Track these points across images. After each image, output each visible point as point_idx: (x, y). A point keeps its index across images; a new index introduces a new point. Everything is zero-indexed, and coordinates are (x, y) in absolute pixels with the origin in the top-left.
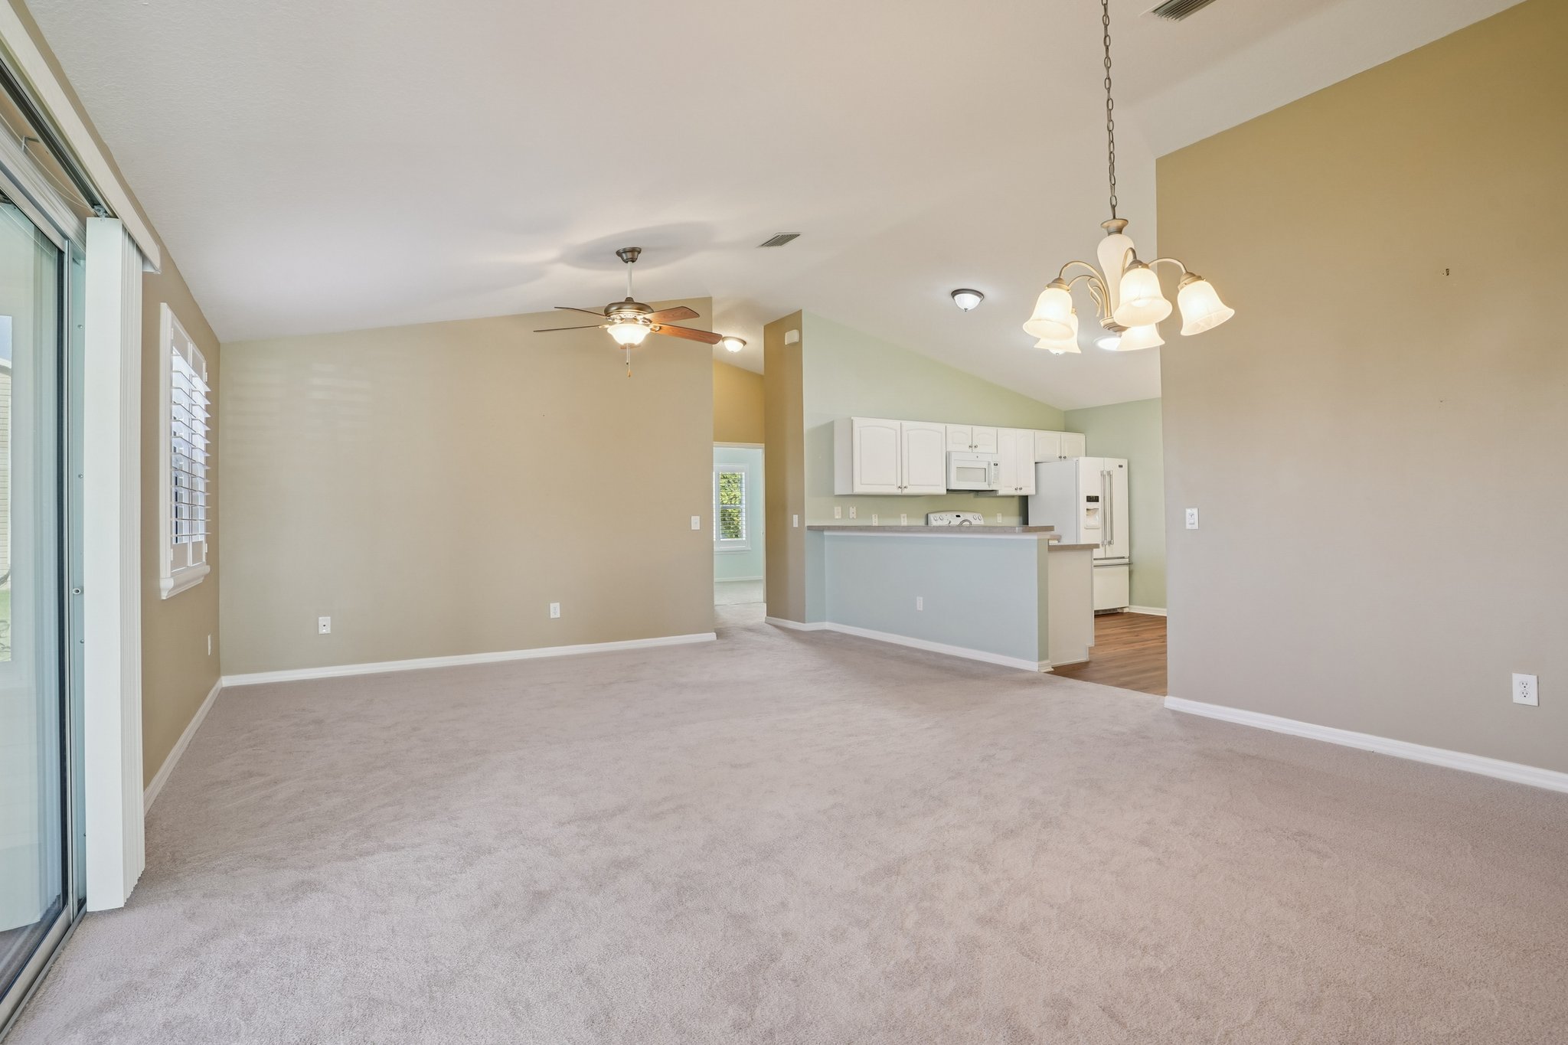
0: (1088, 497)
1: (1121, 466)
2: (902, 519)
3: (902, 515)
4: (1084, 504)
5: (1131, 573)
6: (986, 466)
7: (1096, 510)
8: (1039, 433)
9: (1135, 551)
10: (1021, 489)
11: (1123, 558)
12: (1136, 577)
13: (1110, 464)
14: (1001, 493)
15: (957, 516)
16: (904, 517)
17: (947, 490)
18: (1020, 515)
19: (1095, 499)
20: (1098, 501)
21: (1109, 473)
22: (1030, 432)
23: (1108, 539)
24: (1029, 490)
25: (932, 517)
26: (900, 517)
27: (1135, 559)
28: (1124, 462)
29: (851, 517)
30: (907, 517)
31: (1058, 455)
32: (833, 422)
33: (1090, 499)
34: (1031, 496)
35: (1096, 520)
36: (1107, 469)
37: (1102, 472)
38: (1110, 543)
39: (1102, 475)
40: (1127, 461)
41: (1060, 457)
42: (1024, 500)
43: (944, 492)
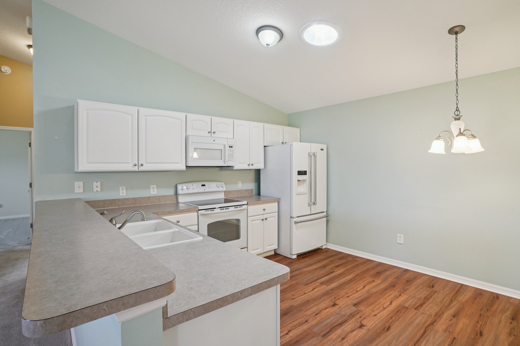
0: (298, 171)
1: (322, 150)
2: (152, 190)
3: (151, 186)
4: (296, 177)
5: (327, 222)
6: (222, 148)
7: (304, 181)
8: (267, 126)
9: (331, 207)
10: (252, 165)
11: (323, 212)
12: (330, 224)
13: (315, 147)
14: (235, 168)
15: (202, 185)
16: (153, 188)
17: (187, 166)
18: (256, 182)
19: (304, 173)
20: (306, 174)
21: (314, 154)
22: (261, 125)
23: (313, 201)
24: (260, 165)
25: (179, 187)
26: (149, 188)
27: (330, 212)
28: (324, 147)
29: (95, 190)
30: (157, 188)
31: (281, 142)
32: (74, 105)
33: (300, 173)
34: (262, 169)
35: (304, 188)
36: (313, 151)
37: (309, 154)
38: (314, 204)
39: (309, 155)
40: (326, 146)
41: (283, 143)
42: (258, 172)
43: (184, 168)
